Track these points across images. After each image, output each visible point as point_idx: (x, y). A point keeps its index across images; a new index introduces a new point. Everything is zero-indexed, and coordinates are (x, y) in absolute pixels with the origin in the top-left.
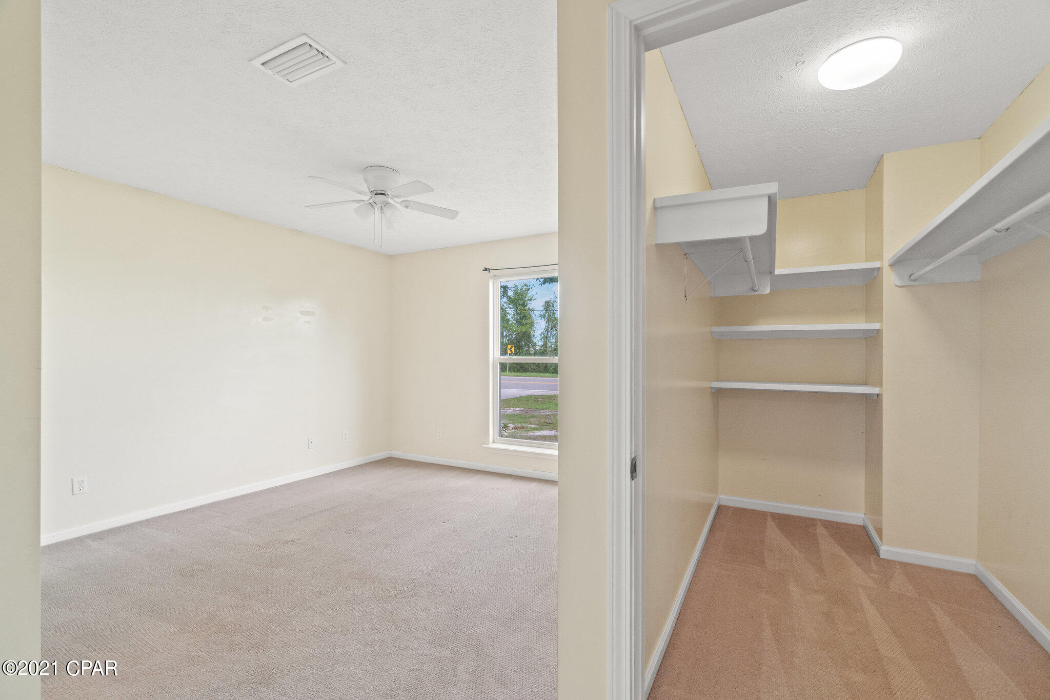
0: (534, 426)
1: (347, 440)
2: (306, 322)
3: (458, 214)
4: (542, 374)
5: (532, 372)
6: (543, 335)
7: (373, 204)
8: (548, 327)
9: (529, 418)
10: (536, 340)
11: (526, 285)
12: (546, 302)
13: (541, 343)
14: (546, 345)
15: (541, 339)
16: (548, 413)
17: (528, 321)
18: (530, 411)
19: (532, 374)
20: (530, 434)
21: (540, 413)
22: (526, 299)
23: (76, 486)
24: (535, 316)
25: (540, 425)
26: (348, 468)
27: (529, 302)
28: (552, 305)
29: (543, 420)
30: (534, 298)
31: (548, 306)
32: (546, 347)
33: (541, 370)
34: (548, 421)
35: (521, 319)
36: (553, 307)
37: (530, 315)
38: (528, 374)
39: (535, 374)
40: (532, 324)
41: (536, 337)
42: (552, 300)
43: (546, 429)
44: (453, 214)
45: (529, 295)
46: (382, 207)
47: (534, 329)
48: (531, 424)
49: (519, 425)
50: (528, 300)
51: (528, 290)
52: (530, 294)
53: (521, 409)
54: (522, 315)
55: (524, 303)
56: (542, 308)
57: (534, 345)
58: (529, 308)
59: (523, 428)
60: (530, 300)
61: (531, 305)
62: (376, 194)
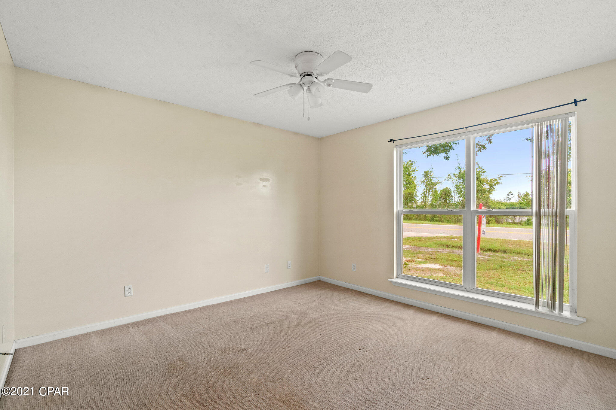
0: (421, 260)
1: (290, 268)
2: (264, 186)
3: (372, 86)
4: (422, 222)
5: (415, 220)
6: (422, 195)
7: (303, 85)
8: (427, 189)
9: (417, 253)
10: (417, 199)
11: (410, 161)
12: (425, 172)
13: (420, 201)
14: (425, 201)
15: (421, 198)
16: (430, 250)
17: (412, 185)
18: (417, 248)
19: (415, 221)
20: (419, 266)
21: (425, 250)
22: (410, 171)
23: (126, 291)
24: (417, 182)
25: (426, 259)
26: (291, 287)
27: (412, 173)
28: (429, 174)
29: (427, 256)
30: (416, 169)
31: (427, 175)
32: (425, 203)
33: (422, 219)
34: (431, 256)
35: (407, 184)
36: (430, 175)
37: (414, 181)
38: (412, 221)
39: (417, 221)
40: (415, 188)
41: (418, 196)
42: (430, 170)
43: (430, 263)
44: (366, 87)
45: (412, 168)
46: (309, 86)
47: (417, 191)
48: (418, 258)
49: (410, 259)
50: (412, 171)
51: (412, 164)
52: (414, 167)
53: (409, 246)
54: (407, 182)
55: (409, 173)
56: (422, 176)
57: (416, 202)
58: (412, 177)
59: (413, 261)
60: (414, 171)
61: (414, 174)
62: (304, 76)
